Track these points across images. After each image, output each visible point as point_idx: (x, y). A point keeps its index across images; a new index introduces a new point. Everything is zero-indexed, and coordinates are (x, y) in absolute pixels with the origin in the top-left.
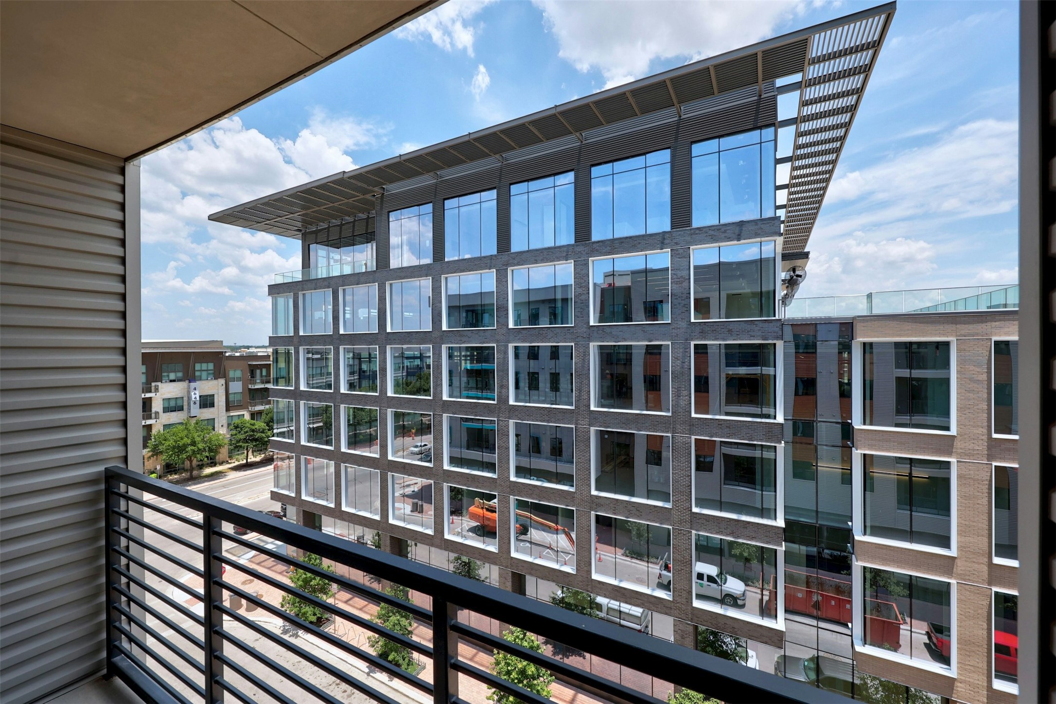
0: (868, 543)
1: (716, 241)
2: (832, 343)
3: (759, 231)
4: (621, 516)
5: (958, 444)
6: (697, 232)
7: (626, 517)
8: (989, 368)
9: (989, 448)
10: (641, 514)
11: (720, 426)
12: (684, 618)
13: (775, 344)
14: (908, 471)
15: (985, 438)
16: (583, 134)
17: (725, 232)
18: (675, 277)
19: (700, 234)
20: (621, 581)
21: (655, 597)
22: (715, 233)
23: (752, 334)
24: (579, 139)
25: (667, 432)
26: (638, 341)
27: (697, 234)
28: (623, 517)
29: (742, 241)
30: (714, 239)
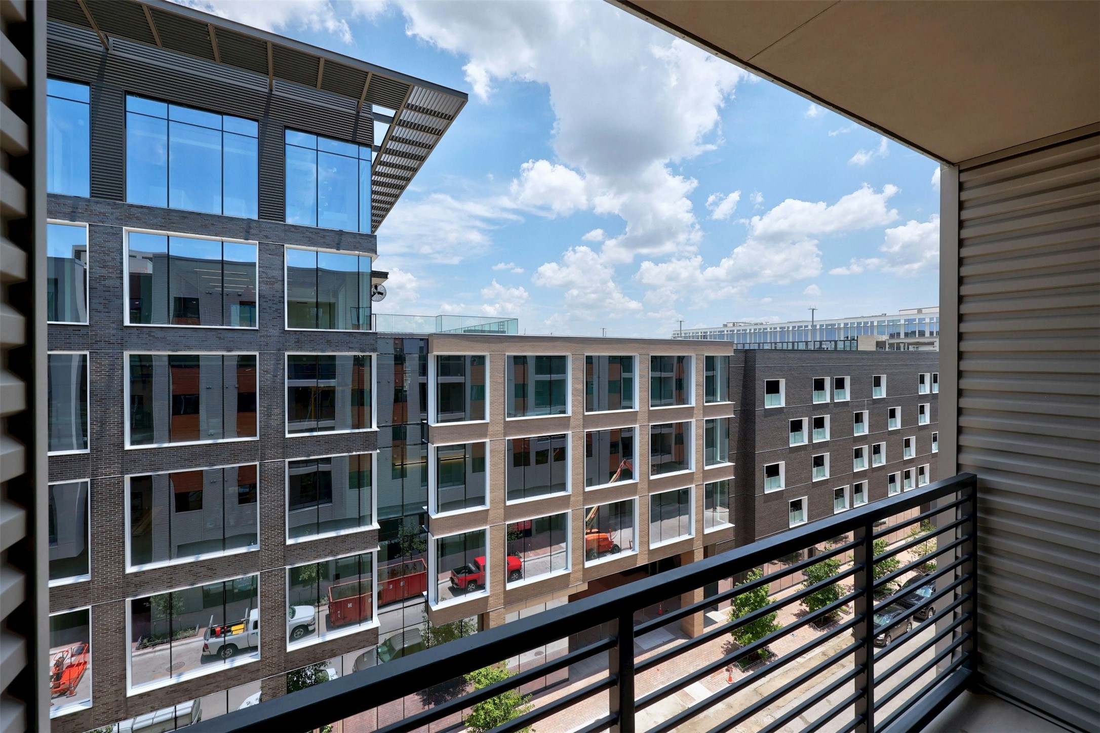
0: (441, 518)
1: (314, 245)
2: (415, 355)
3: (358, 245)
4: (181, 587)
5: (490, 429)
6: (293, 229)
7: (190, 585)
8: (504, 374)
9: (505, 427)
10: (214, 572)
11: (318, 443)
12: (276, 672)
13: (371, 356)
14: (464, 454)
15: (502, 421)
16: (111, 39)
17: (324, 237)
18: (264, 275)
19: (295, 233)
20: (180, 675)
21: (237, 668)
22: (313, 236)
23: (351, 345)
24: (103, 42)
25: (253, 460)
26: (211, 350)
27: (292, 232)
28: (186, 586)
29: (342, 251)
30: (311, 242)
